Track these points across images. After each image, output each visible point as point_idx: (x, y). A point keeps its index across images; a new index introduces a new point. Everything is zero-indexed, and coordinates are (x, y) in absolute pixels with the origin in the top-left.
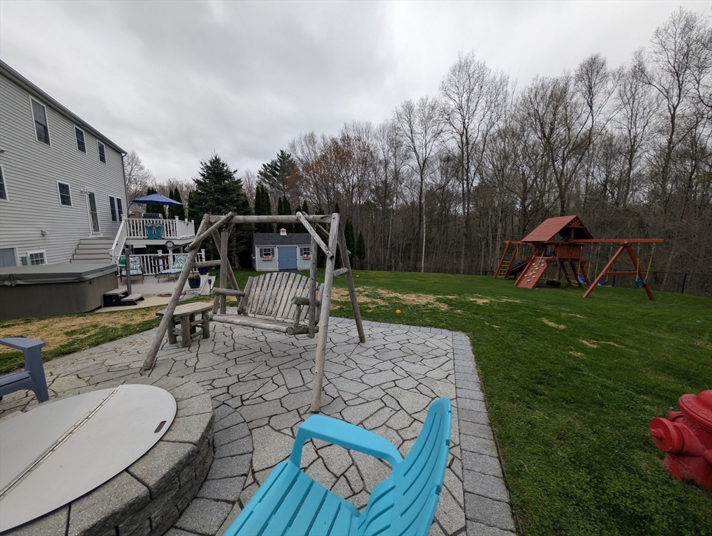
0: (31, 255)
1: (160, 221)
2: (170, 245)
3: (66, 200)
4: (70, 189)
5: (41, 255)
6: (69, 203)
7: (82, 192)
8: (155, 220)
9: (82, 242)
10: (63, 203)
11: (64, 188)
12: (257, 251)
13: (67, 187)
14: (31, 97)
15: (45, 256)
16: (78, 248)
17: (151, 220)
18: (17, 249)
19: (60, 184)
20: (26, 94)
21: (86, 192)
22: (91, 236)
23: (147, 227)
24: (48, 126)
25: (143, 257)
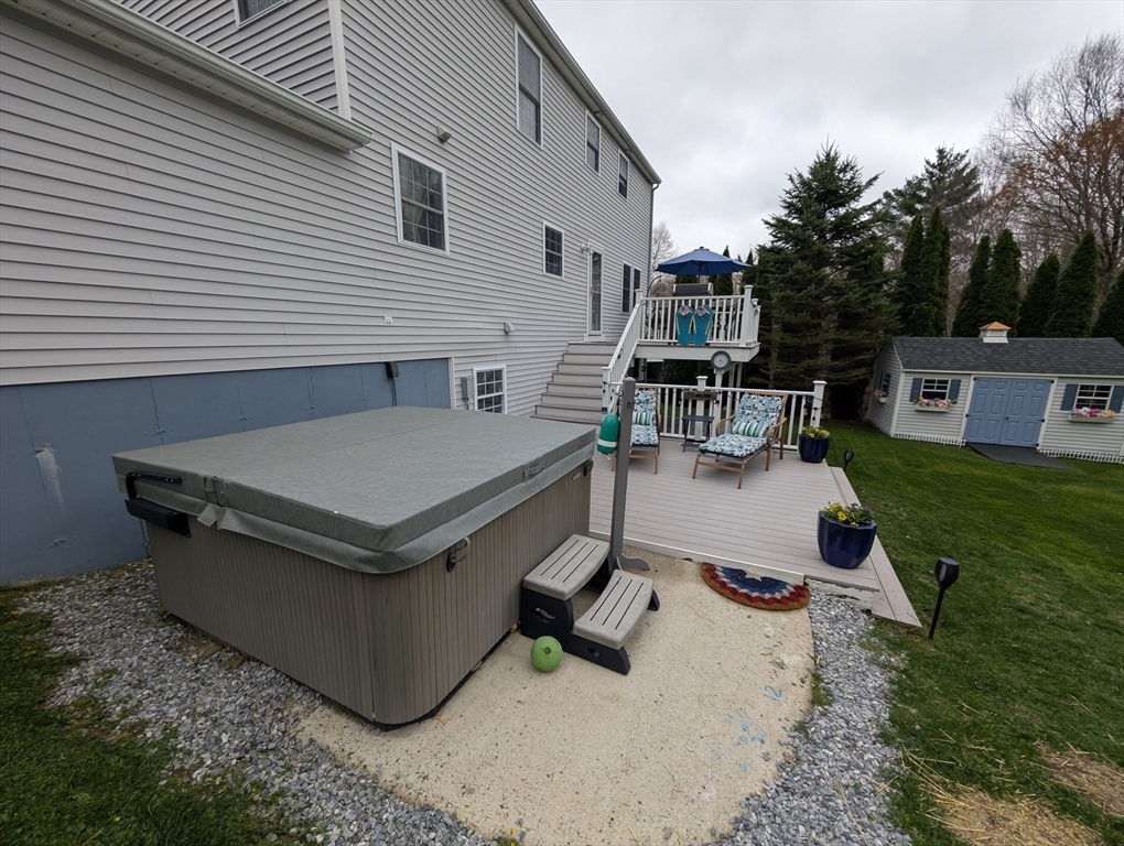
0: (480, 375)
1: (707, 302)
2: (720, 362)
3: (554, 263)
4: (563, 242)
5: (499, 373)
6: (559, 273)
7: (582, 250)
8: (697, 298)
9: (573, 349)
10: (550, 269)
11: (553, 239)
12: (903, 384)
13: (559, 235)
14: (517, 29)
15: (505, 375)
16: (562, 363)
17: (690, 298)
18: (454, 361)
19: (547, 229)
20: (509, 20)
21: (588, 250)
22: (587, 339)
23: (679, 315)
24: (542, 103)
25: (663, 390)
